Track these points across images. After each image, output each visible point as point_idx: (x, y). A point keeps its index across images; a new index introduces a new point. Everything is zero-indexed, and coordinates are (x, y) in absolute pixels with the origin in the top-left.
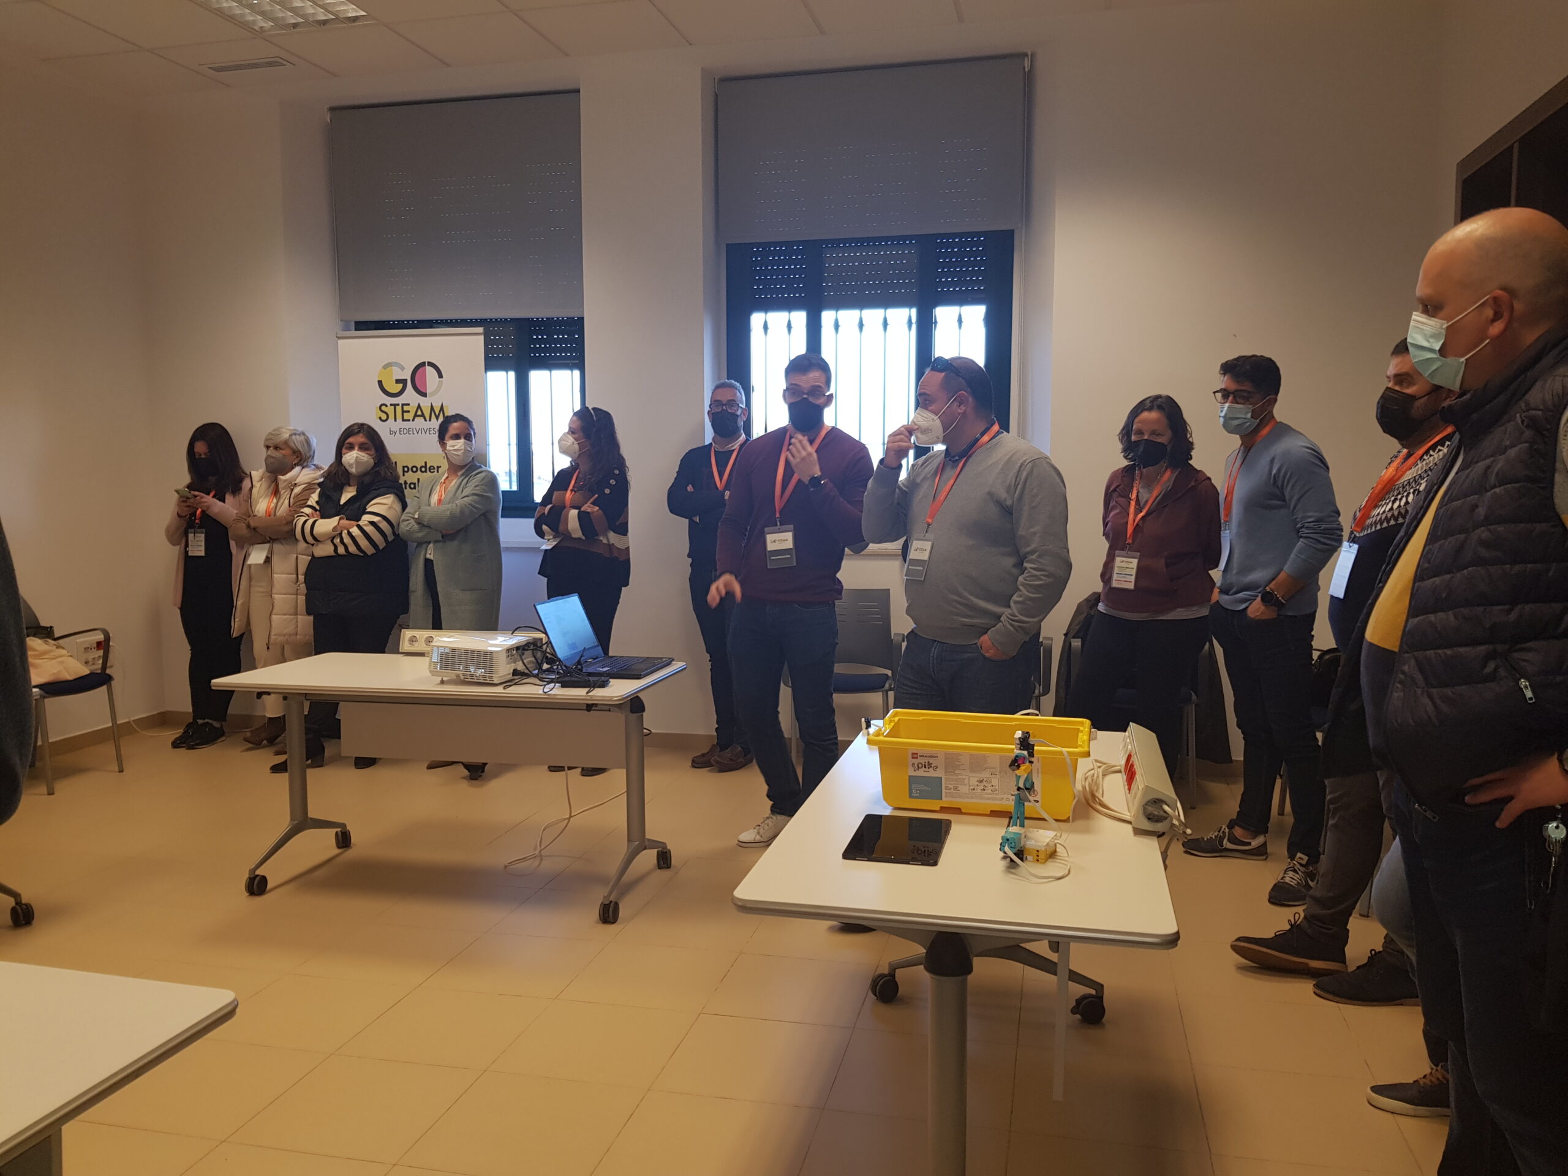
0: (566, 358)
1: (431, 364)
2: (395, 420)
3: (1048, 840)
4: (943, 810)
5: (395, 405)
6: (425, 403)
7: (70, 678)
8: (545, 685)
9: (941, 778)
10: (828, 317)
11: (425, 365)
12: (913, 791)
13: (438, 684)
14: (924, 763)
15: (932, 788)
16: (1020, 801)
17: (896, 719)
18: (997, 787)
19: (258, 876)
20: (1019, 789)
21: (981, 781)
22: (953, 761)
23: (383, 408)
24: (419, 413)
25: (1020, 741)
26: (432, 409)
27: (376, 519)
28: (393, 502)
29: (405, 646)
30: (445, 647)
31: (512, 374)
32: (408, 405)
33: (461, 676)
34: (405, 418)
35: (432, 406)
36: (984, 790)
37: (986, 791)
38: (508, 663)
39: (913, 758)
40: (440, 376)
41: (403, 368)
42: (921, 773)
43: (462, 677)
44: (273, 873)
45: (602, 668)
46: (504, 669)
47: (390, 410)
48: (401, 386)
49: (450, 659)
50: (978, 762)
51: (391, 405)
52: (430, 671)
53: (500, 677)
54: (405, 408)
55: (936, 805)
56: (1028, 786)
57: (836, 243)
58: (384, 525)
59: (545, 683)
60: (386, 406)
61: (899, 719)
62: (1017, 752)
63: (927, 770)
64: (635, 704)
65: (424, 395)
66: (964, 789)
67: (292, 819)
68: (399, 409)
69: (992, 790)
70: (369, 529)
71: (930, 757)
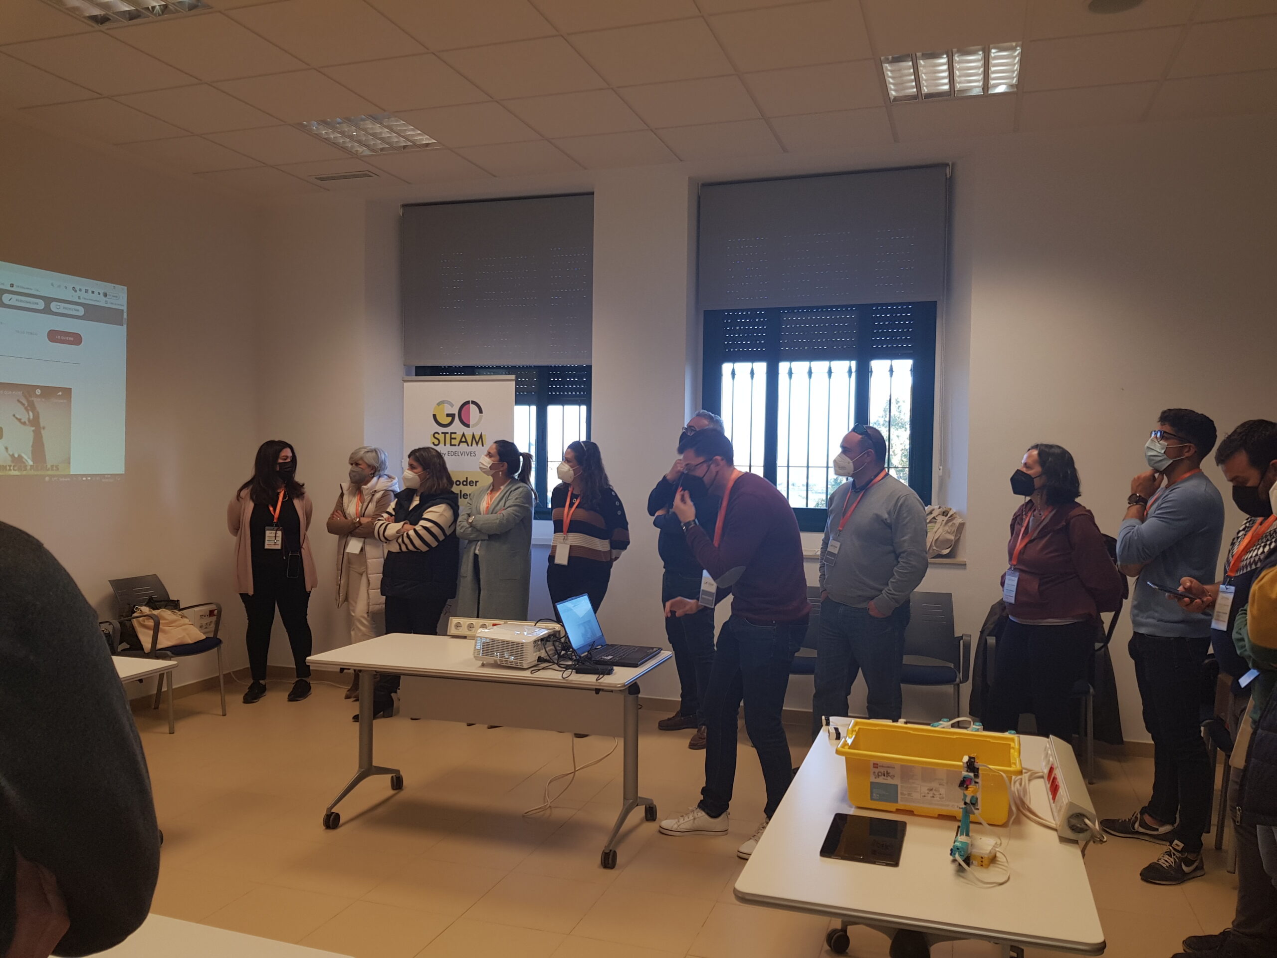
0: (580, 396)
1: (474, 403)
2: (445, 445)
3: (990, 848)
4: (899, 811)
5: (445, 433)
6: (468, 432)
7: (191, 642)
8: (564, 671)
9: (897, 785)
10: (783, 367)
11: (469, 403)
12: (874, 794)
13: (480, 667)
14: (883, 773)
15: (888, 793)
16: (967, 812)
17: (857, 728)
18: (944, 796)
19: (333, 813)
20: (965, 803)
21: (931, 790)
22: (907, 772)
23: (436, 435)
24: (463, 440)
25: (967, 765)
26: (473, 437)
27: (429, 524)
29: (452, 630)
30: (486, 638)
31: (534, 408)
32: (455, 433)
33: (498, 661)
34: (452, 443)
35: (473, 434)
36: (933, 797)
37: (935, 799)
38: (535, 652)
39: (874, 767)
40: (481, 412)
41: (452, 405)
42: (881, 780)
43: (499, 663)
44: (345, 811)
45: (607, 656)
46: (531, 657)
47: (441, 437)
48: (450, 419)
49: (490, 647)
50: (929, 774)
51: (442, 433)
52: (475, 656)
53: (528, 663)
54: (453, 436)
55: (892, 807)
56: (973, 802)
57: (791, 310)
58: (435, 530)
59: (564, 669)
60: (438, 434)
61: (859, 728)
62: (965, 773)
63: (885, 777)
64: (633, 688)
65: (468, 426)
66: (916, 796)
67: (360, 767)
68: (448, 436)
69: (940, 798)
70: (423, 532)
71: (888, 767)
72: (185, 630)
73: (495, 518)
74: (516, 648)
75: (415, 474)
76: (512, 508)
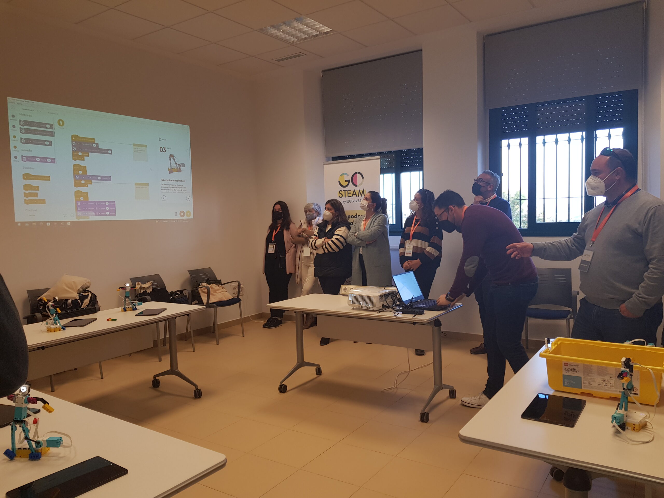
0: (417, 166)
1: (359, 173)
2: (345, 197)
3: (641, 419)
4: (582, 394)
5: (345, 191)
6: (357, 189)
7: (226, 300)
8: (395, 312)
9: (581, 377)
10: (539, 139)
11: (357, 174)
12: (565, 383)
13: (351, 310)
14: (571, 369)
15: (576, 382)
16: (625, 395)
17: (559, 343)
18: (614, 385)
19: (283, 384)
20: (624, 389)
21: (605, 381)
22: (588, 369)
23: (341, 192)
24: (354, 193)
25: (625, 363)
26: (359, 191)
27: (338, 237)
28: (345, 229)
29: (342, 291)
30: (354, 294)
31: (394, 175)
32: (350, 190)
33: (360, 306)
34: (349, 196)
35: (359, 190)
36: (606, 385)
37: (606, 386)
38: (380, 302)
39: (565, 365)
40: (363, 178)
41: (348, 175)
42: (570, 374)
43: (361, 307)
44: (290, 383)
45: (422, 305)
46: (378, 304)
47: (343, 193)
48: (347, 183)
49: (356, 299)
50: (602, 370)
51: (344, 191)
52: (348, 304)
53: (376, 308)
54: (349, 192)
55: (578, 391)
56: (629, 388)
58: (342, 240)
59: (395, 311)
60: (342, 191)
61: (561, 343)
62: (623, 369)
63: (573, 372)
64: (437, 322)
65: (356, 186)
66: (594, 384)
67: (297, 362)
68: (346, 192)
69: (610, 386)
70: (336, 241)
71: (575, 365)
72: (223, 294)
73: (368, 232)
74: (369, 299)
75: (330, 213)
76: (376, 227)
